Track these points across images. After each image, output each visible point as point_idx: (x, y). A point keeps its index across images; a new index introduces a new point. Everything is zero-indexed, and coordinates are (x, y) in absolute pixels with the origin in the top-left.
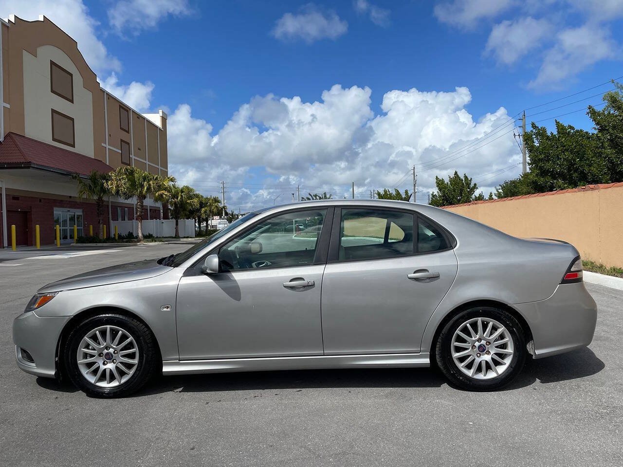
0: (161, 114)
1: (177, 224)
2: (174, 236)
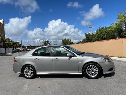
0: (2, 20)
1: (6, 49)
2: (5, 53)
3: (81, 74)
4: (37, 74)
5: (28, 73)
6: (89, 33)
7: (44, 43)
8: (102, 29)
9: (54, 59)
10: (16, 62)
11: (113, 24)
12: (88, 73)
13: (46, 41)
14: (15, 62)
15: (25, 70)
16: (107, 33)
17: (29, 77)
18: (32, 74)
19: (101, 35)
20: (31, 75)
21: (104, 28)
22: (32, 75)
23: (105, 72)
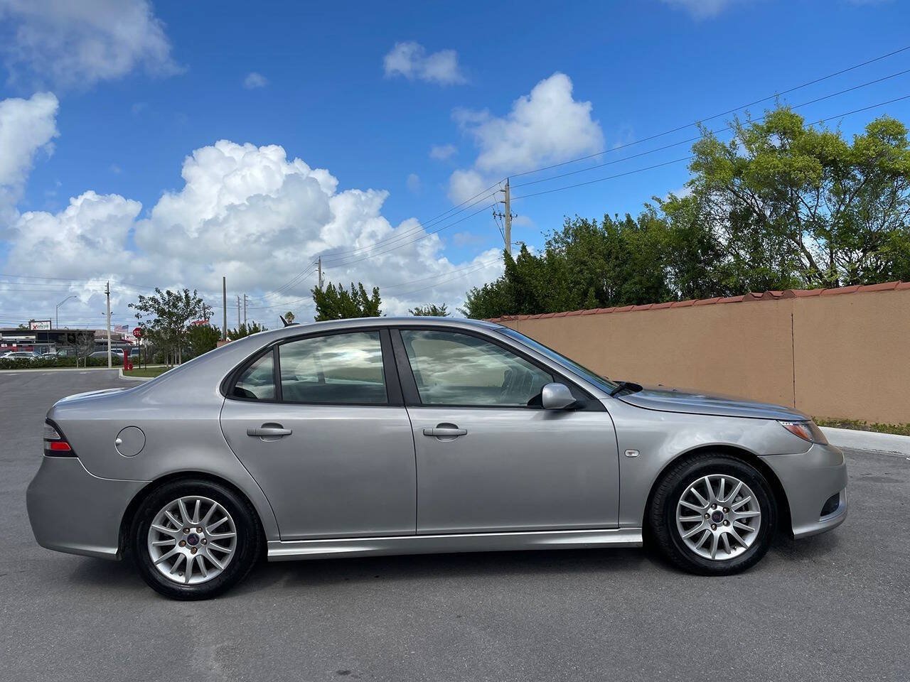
3: (638, 538)
4: (271, 552)
5: (186, 552)
6: (524, 248)
7: (161, 312)
8: (583, 233)
9: (429, 430)
10: (72, 454)
11: (656, 205)
12: (684, 535)
13: (179, 299)
14: (48, 453)
15: (156, 525)
16: (617, 258)
17: (195, 580)
18: (220, 556)
19: (581, 271)
20: (209, 566)
21: (599, 226)
22: (222, 566)
23: (802, 523)
